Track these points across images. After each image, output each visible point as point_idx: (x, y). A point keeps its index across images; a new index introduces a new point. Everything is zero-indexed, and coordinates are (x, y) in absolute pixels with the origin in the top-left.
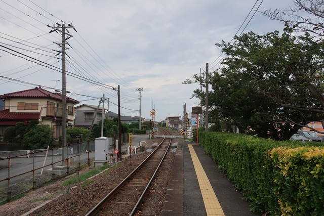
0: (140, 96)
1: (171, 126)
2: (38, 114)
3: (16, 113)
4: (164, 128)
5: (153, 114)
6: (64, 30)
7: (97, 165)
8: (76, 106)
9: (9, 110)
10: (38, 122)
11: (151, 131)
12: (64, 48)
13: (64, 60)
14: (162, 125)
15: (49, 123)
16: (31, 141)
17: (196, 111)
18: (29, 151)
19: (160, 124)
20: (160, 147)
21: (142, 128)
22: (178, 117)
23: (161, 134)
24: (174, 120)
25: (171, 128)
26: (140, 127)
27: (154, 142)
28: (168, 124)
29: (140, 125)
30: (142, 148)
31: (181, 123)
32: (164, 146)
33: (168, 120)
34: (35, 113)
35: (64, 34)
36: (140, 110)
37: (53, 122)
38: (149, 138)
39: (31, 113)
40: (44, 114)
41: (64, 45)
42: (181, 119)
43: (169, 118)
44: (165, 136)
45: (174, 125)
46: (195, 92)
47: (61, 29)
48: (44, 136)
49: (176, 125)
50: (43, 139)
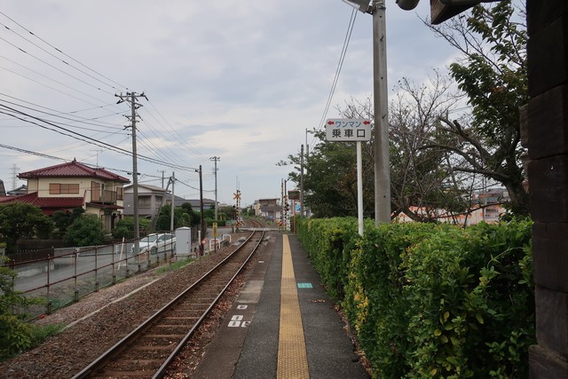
0: (216, 169)
1: (264, 215)
2: (81, 199)
3: (48, 198)
4: (252, 218)
5: (237, 196)
6: (133, 100)
7: (179, 259)
8: (125, 186)
9: (36, 194)
10: (83, 211)
11: (234, 222)
12: (134, 122)
13: (134, 136)
14: (250, 212)
15: (96, 212)
16: (78, 236)
17: (294, 195)
18: (78, 249)
19: (245, 211)
20: (250, 240)
21: (219, 218)
22: (275, 200)
23: (249, 227)
24: (268, 204)
25: (264, 218)
26: (216, 217)
27: (240, 236)
28: (259, 212)
29: (216, 213)
30: (226, 243)
31: (279, 209)
32: (254, 240)
33: (259, 205)
34: (75, 198)
35: (133, 104)
36: (216, 190)
37: (102, 209)
38: (233, 232)
39: (69, 198)
40: (88, 200)
41: (134, 118)
42: (279, 203)
43: (261, 201)
44: (255, 229)
45: (269, 212)
46: (290, 174)
47: (130, 99)
48: (94, 229)
49: (271, 212)
50: (93, 233)
